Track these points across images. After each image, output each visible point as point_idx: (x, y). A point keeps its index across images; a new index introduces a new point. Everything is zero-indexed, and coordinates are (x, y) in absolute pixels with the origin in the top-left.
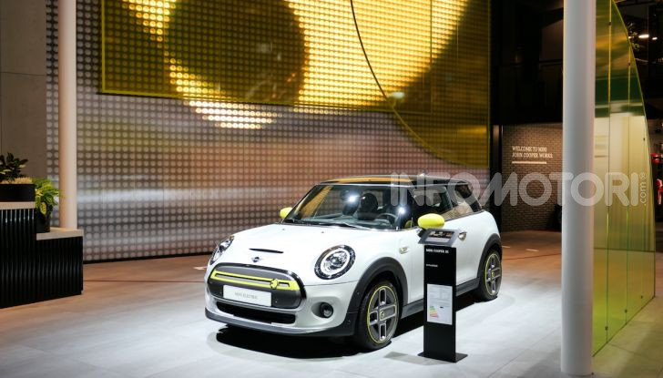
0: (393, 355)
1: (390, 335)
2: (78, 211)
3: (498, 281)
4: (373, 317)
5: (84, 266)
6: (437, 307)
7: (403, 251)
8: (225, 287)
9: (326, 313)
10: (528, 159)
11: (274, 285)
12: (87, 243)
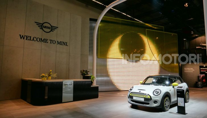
0: (170, 113)
1: (169, 108)
2: (96, 81)
3: (189, 98)
4: (165, 104)
5: (99, 93)
6: (180, 103)
7: (170, 90)
8: (134, 97)
9: (156, 103)
10: (188, 71)
11: (145, 97)
12: (99, 88)
